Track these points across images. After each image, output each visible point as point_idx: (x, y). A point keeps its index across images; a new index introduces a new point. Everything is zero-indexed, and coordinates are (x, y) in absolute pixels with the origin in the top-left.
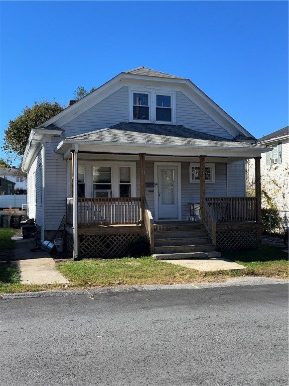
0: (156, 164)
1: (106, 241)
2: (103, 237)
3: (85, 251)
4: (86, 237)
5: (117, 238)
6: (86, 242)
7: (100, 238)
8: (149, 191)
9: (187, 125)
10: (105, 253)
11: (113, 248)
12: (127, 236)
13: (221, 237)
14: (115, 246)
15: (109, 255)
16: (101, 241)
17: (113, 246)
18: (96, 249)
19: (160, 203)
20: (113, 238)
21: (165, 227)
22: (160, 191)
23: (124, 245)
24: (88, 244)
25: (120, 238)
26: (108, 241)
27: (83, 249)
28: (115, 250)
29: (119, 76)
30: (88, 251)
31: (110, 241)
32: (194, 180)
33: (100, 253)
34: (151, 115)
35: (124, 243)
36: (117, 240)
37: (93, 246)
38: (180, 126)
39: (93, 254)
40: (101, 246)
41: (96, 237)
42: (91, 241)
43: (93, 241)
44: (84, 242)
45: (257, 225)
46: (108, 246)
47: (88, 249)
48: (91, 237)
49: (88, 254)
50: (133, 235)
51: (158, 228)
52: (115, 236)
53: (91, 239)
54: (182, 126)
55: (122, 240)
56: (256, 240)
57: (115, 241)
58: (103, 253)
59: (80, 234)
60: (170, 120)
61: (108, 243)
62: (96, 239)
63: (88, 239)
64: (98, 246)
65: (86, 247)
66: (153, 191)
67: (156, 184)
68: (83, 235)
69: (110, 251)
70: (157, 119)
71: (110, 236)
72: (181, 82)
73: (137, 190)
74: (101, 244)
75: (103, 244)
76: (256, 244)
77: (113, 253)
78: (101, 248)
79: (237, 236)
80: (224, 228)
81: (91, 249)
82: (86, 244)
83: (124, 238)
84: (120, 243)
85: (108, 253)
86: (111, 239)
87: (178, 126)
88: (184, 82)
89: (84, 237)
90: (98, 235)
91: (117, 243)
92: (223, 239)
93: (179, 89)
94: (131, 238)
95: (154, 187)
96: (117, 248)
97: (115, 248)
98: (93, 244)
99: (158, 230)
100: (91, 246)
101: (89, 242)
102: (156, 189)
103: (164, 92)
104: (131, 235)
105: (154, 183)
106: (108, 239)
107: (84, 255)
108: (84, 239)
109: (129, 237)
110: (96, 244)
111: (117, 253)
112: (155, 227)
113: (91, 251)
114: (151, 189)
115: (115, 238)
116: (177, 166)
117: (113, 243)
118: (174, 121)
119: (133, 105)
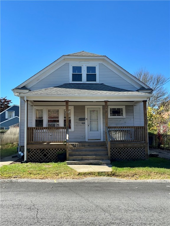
0: (86, 107)
1: (44, 152)
2: (42, 150)
3: (31, 158)
4: (32, 150)
5: (51, 151)
6: (32, 153)
7: (40, 150)
8: (82, 123)
9: (106, 83)
10: (43, 160)
11: (48, 157)
12: (57, 149)
13: (119, 151)
14: (49, 155)
15: (46, 161)
16: (41, 152)
17: (48, 155)
18: (38, 157)
19: (89, 130)
20: (48, 151)
21: (81, 145)
22: (89, 123)
23: (55, 155)
24: (33, 154)
25: (52, 151)
26: (45, 152)
27: (30, 157)
28: (49, 158)
29: (62, 57)
30: (33, 158)
31: (46, 152)
32: (112, 116)
33: (40, 159)
34: (83, 78)
35: (55, 154)
36: (51, 152)
37: (36, 155)
38: (102, 84)
39: (36, 160)
40: (41, 155)
41: (38, 150)
42: (35, 153)
43: (36, 152)
44: (30, 153)
45: (145, 144)
46: (45, 155)
47: (33, 157)
48: (35, 150)
49: (33, 160)
50: (61, 149)
51: (77, 145)
52: (49, 149)
53: (35, 151)
54: (103, 84)
55: (54, 152)
56: (144, 154)
57: (49, 152)
58: (42, 160)
59: (28, 148)
60: (95, 80)
61: (45, 153)
62: (38, 151)
63: (33, 151)
64: (39, 155)
65: (32, 155)
66: (85, 123)
67: (87, 119)
68: (30, 149)
69: (47, 158)
70: (87, 81)
71: (47, 149)
72: (101, 58)
73: (74, 122)
74: (41, 154)
75: (42, 154)
76: (144, 157)
77: (48, 159)
78: (40, 157)
79: (130, 151)
80: (121, 146)
81: (34, 157)
82: (32, 154)
83: (55, 151)
84: (52, 154)
85: (45, 160)
86: (47, 151)
87: (101, 84)
88: (103, 58)
89: (31, 150)
90: (39, 149)
91: (51, 154)
92: (121, 153)
93: (101, 62)
94: (60, 151)
95: (85, 120)
96: (51, 157)
97: (49, 157)
98: (36, 154)
99: (77, 146)
100: (35, 155)
101: (33, 153)
102: (86, 122)
103: (91, 64)
104: (60, 149)
105: (85, 118)
106: (45, 151)
107: (31, 160)
108: (31, 151)
109: (58, 151)
110: (38, 154)
111: (51, 159)
112: (75, 145)
113: (35, 158)
114: (83, 122)
115: (49, 151)
116: (100, 108)
117: (48, 154)
118: (98, 81)
119: (72, 73)
